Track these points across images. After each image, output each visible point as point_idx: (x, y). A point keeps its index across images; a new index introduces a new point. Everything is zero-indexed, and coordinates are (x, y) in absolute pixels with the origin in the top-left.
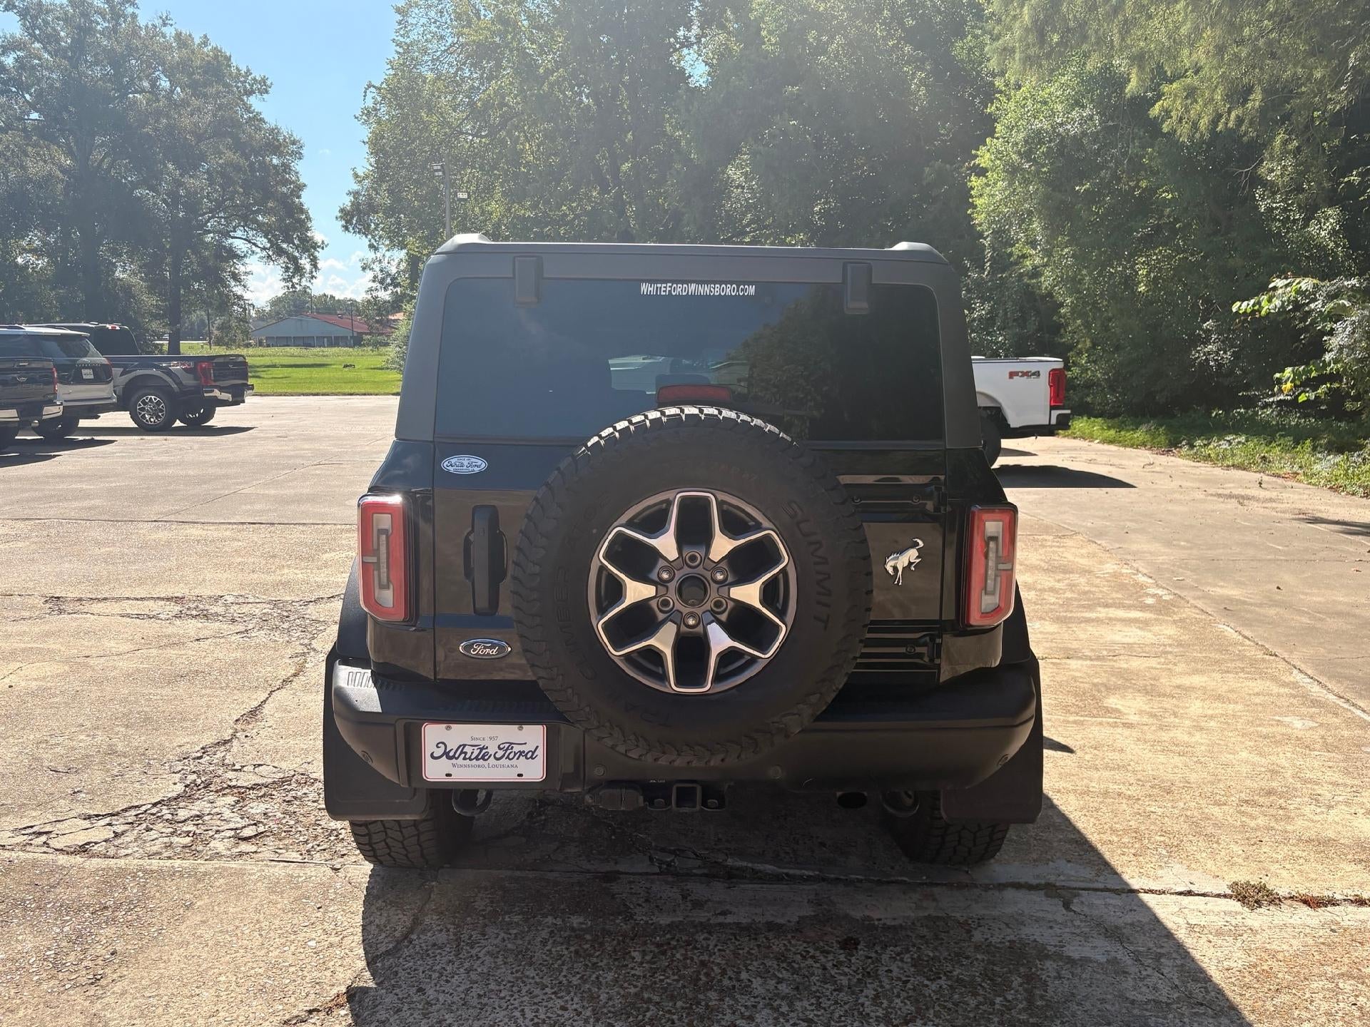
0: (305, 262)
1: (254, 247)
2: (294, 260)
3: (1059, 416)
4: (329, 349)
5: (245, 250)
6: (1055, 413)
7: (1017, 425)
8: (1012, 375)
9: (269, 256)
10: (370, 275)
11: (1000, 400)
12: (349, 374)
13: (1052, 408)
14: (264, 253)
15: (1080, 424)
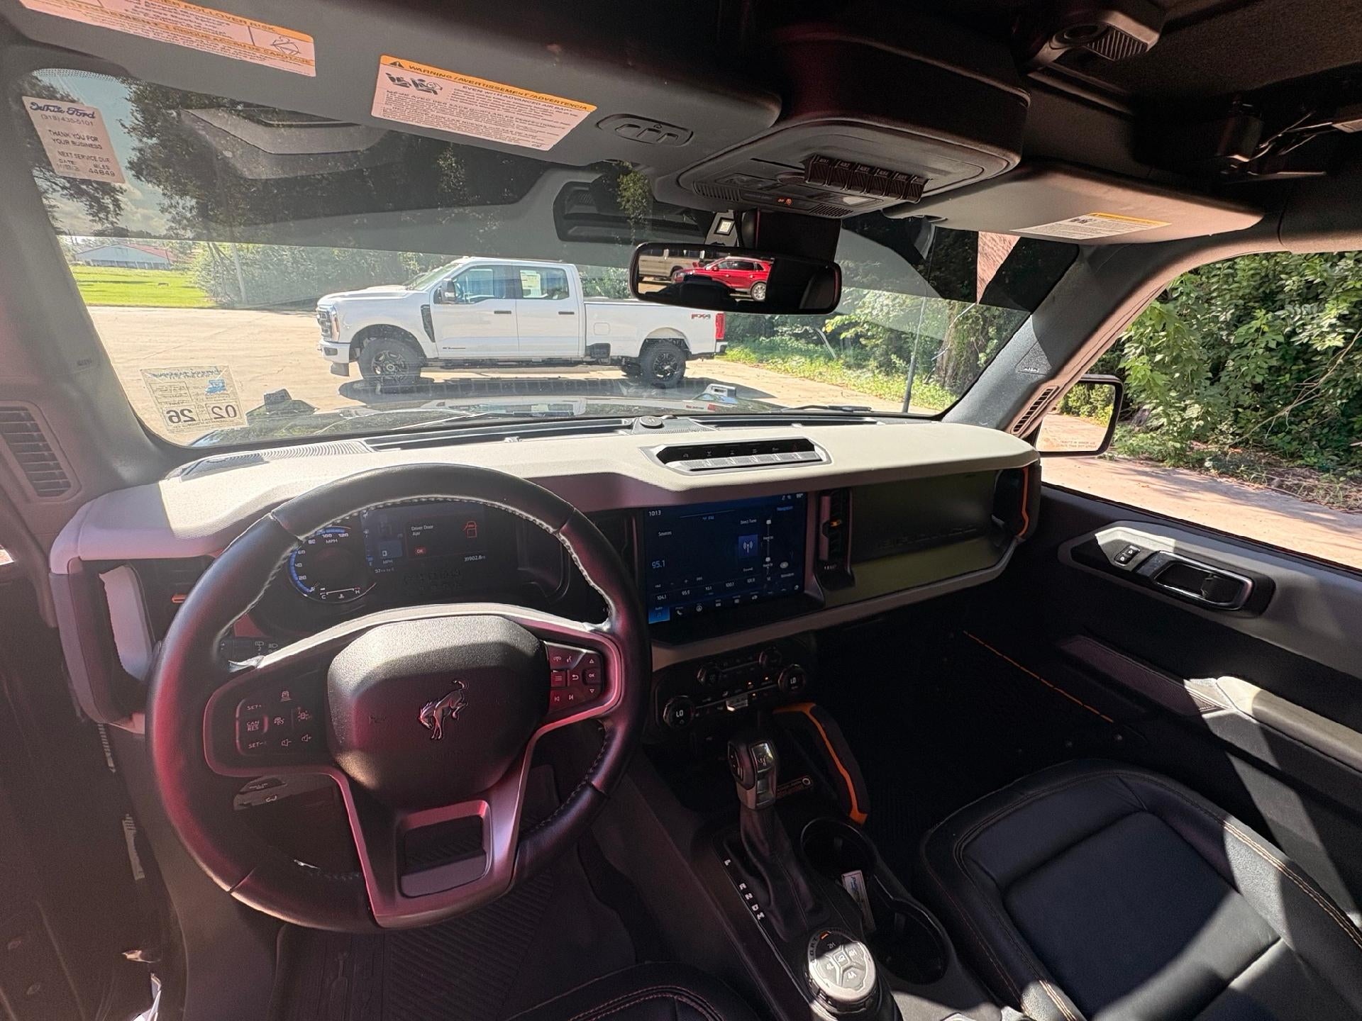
0: (107, 201)
1: (54, 186)
2: (97, 200)
3: (722, 346)
4: (151, 271)
5: (45, 187)
6: (720, 344)
7: (697, 353)
8: (693, 316)
9: (71, 195)
10: (168, 216)
11: (685, 334)
12: (161, 291)
13: (718, 341)
14: (65, 192)
15: (735, 352)
